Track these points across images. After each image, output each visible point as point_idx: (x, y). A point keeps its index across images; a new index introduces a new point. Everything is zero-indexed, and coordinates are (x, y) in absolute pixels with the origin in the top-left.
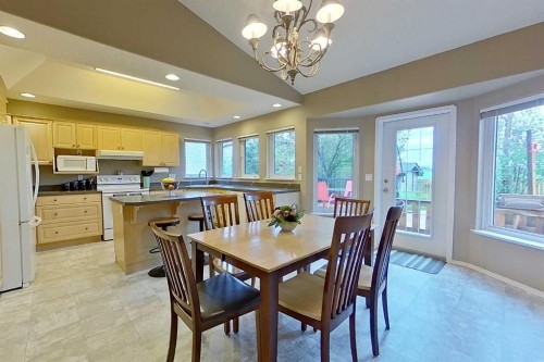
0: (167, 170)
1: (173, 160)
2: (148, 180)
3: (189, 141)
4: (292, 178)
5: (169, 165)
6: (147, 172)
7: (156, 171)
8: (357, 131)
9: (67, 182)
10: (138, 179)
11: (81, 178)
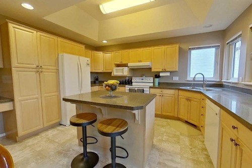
0: (168, 74)
2: (157, 80)
3: (194, 49)
5: (171, 70)
6: (157, 76)
7: (161, 74)
10: (152, 79)
11: (127, 78)
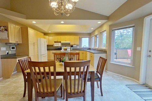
1: (78, 43)
2: (72, 48)
3: (83, 38)
4: (105, 48)
6: (72, 46)
7: (73, 46)
8: (134, 26)
9: (57, 48)
10: (70, 48)
11: (59, 47)
